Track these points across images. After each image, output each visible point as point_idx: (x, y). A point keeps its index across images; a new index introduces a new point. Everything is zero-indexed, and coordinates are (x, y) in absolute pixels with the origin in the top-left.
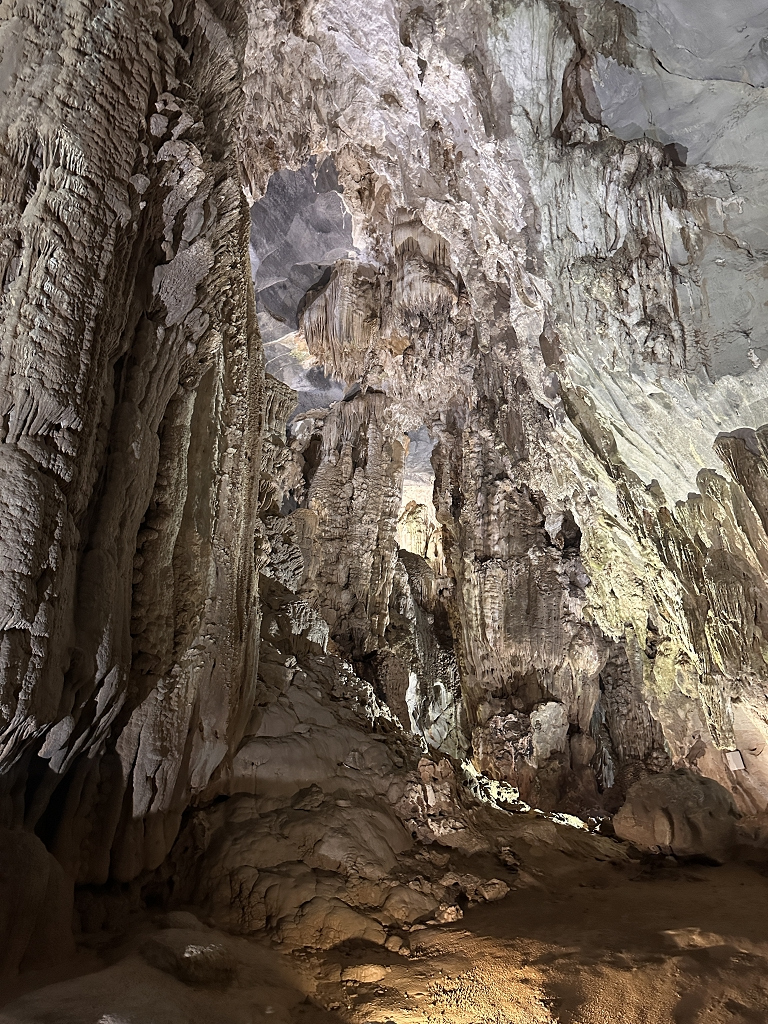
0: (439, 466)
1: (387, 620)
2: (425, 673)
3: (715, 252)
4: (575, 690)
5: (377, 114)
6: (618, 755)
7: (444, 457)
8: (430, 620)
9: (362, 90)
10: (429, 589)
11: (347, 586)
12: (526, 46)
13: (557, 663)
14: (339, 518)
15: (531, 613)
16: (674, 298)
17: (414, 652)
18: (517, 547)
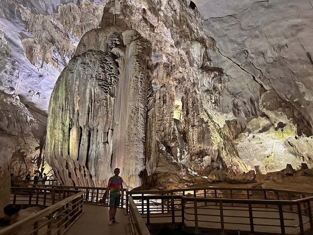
0: (183, 102)
1: (172, 137)
2: (181, 148)
3: (225, 91)
4: (213, 153)
5: (170, 48)
6: (223, 166)
7: (184, 100)
8: (182, 136)
9: (167, 43)
10: (181, 128)
11: (163, 131)
12: (197, 50)
13: (209, 148)
14: (161, 115)
15: (203, 138)
16: (219, 99)
17: (178, 144)
18: (200, 123)
